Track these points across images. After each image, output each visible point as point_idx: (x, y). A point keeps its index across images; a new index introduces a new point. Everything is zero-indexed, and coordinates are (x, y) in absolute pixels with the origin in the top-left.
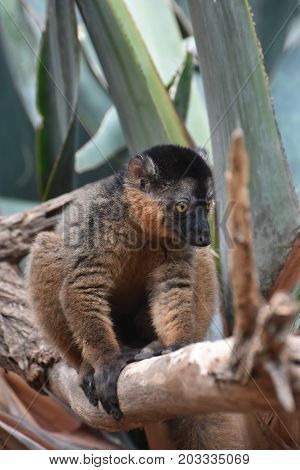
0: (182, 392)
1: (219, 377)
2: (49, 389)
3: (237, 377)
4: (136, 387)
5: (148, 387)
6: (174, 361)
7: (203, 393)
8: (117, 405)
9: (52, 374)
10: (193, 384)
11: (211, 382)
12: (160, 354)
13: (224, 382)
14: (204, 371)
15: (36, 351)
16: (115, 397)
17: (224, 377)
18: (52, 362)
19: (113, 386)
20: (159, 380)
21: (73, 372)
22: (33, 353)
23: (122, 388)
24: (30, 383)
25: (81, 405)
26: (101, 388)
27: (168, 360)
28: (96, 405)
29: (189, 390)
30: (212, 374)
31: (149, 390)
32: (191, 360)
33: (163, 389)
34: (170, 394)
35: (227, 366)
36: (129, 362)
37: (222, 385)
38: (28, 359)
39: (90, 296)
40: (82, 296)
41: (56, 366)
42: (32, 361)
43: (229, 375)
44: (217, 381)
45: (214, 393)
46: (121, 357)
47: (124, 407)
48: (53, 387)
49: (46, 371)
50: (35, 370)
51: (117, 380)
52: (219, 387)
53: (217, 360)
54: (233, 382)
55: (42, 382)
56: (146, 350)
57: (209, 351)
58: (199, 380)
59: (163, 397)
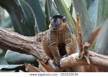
0: (71, 63)
1: (77, 59)
2: (48, 64)
3: (80, 59)
4: (63, 62)
5: (65, 62)
6: (69, 57)
7: (74, 62)
8: (60, 66)
9: (49, 62)
10: (72, 61)
11: (76, 60)
12: (67, 56)
13: (78, 60)
14: (74, 58)
15: (46, 58)
16: (59, 65)
17: (78, 59)
18: (48, 59)
19: (59, 63)
20: (67, 61)
21: (52, 61)
22: (45, 58)
23: (61, 63)
24: (45, 63)
25: (54, 67)
26: (57, 63)
27: (68, 57)
28: (56, 66)
29: (72, 62)
30: (76, 59)
31: (65, 63)
32: (72, 57)
33: (68, 62)
34: (69, 63)
35: (78, 57)
36: (62, 58)
37: (78, 61)
38: (44, 59)
39: (54, 47)
40: (53, 47)
41: (49, 60)
42: (45, 59)
43: (79, 59)
44: (77, 60)
45: (76, 62)
46: (60, 57)
47: (61, 66)
48: (49, 64)
49: (48, 61)
50: (46, 61)
51: (60, 61)
52: (77, 61)
53: (77, 56)
54: (80, 60)
55: (47, 63)
56: (64, 56)
57: (75, 55)
58: (74, 60)
59: (68, 64)
